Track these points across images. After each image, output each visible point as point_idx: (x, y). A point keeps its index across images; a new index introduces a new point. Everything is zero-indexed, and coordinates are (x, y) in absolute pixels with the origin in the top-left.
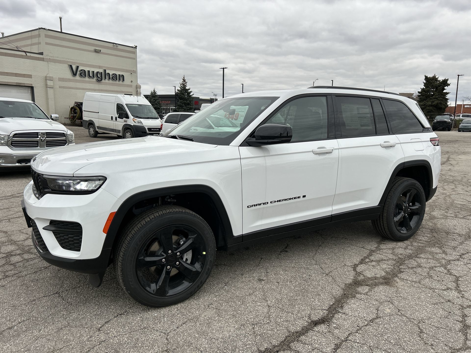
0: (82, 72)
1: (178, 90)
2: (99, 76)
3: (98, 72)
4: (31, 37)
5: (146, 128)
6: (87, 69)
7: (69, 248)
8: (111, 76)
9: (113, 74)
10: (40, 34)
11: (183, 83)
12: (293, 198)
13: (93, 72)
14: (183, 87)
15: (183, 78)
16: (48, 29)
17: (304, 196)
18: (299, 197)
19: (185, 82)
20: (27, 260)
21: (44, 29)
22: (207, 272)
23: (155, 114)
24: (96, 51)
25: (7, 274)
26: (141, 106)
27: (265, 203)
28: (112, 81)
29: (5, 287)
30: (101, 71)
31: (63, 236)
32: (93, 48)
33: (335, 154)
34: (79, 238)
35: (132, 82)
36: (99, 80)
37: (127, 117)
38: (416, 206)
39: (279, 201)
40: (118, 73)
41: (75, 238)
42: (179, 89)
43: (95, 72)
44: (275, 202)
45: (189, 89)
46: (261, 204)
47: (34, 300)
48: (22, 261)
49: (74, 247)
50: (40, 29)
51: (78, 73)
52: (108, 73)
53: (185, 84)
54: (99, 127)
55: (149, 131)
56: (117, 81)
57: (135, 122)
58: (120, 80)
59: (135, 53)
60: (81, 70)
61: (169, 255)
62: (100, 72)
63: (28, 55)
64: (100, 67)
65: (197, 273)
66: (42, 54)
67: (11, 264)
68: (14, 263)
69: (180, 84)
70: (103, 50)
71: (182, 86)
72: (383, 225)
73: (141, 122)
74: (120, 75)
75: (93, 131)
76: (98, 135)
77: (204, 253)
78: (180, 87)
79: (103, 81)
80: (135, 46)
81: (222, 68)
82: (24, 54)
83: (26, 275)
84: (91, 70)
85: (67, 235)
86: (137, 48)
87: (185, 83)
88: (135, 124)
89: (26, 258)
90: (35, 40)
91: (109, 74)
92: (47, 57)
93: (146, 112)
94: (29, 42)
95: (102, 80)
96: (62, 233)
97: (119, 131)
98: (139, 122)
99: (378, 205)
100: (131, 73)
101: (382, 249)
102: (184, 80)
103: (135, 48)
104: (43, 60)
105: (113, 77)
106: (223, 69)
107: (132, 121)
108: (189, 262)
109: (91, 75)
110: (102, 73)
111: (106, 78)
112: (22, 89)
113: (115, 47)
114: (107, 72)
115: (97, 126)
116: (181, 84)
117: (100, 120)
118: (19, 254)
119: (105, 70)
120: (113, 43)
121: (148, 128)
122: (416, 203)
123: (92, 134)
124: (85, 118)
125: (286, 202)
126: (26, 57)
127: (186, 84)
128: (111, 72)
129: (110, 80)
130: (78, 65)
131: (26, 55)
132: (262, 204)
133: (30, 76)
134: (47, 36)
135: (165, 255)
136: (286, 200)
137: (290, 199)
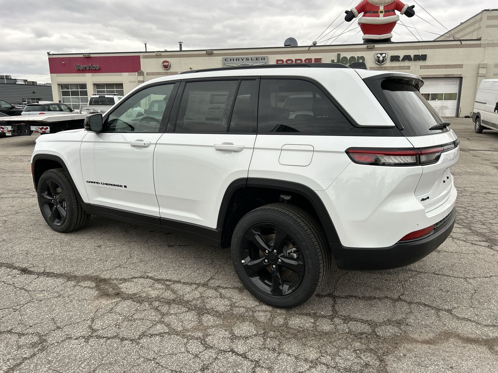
4: (475, 23)
10: (482, 17)
12: (117, 186)
16: (491, 9)
17: (125, 187)
18: (121, 186)
21: (488, 10)
39: (106, 184)
44: (104, 184)
50: (483, 11)
54: (484, 122)
63: (463, 43)
66: (479, 39)
75: (478, 125)
82: (459, 43)
90: (477, 26)
92: (485, 42)
94: (472, 28)
104: (479, 46)
112: (449, 80)
115: (482, 120)
117: (486, 112)
123: (477, 129)
124: (475, 110)
125: (113, 187)
126: (461, 46)
131: (461, 44)
133: (461, 66)
134: (489, 18)
136: (111, 185)
137: (114, 185)
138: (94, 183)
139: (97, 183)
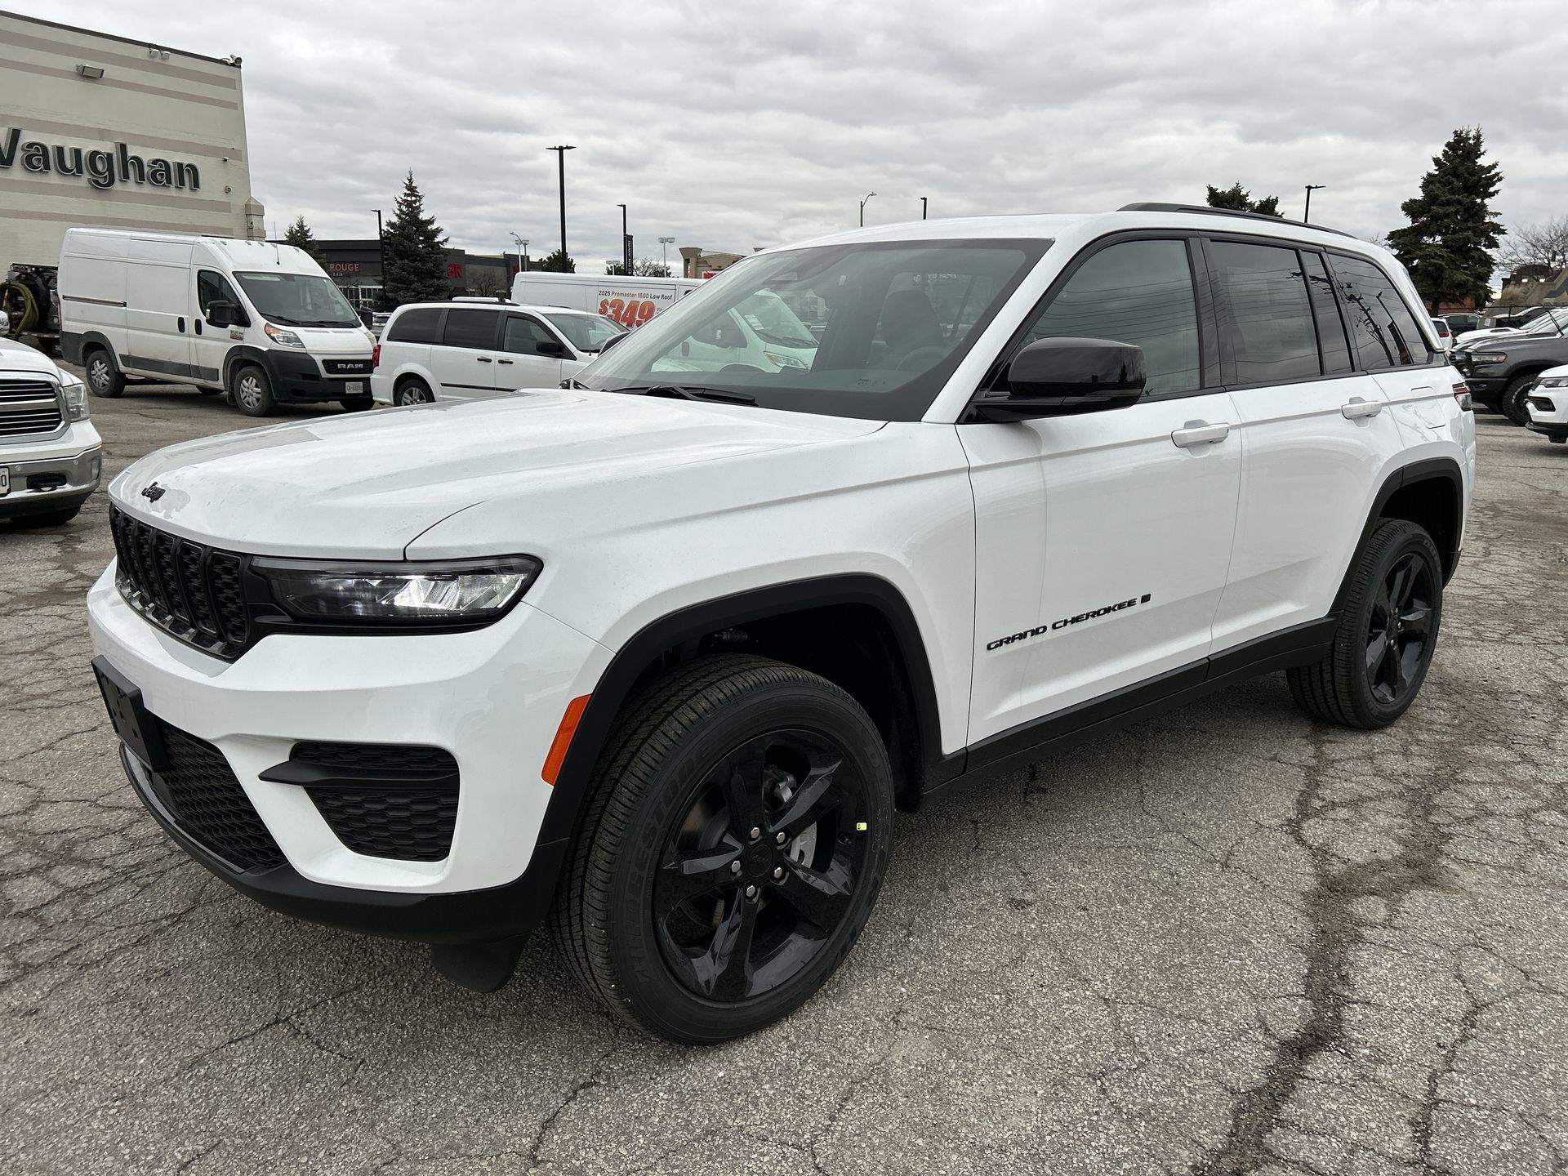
0: (33, 151)
1: (390, 224)
2: (100, 167)
3: (94, 154)
5: (318, 359)
6: (51, 141)
7: (386, 848)
8: (146, 169)
9: (155, 162)
11: (409, 199)
12: (1116, 608)
13: (77, 152)
14: (407, 215)
15: (407, 182)
17: (1146, 599)
18: (1131, 603)
19: (416, 196)
20: (83, 893)
22: (871, 893)
23: (344, 308)
24: (88, 75)
25: (23, 956)
26: (294, 280)
27: (1038, 629)
28: (152, 187)
29: (42, 1014)
30: (107, 147)
31: (358, 805)
32: (71, 63)
33: (1233, 444)
34: (434, 807)
35: (228, 190)
36: (101, 181)
37: (244, 321)
38: (1418, 610)
39: (1076, 620)
40: (173, 158)
41: (416, 807)
42: (395, 219)
43: (84, 153)
44: (1066, 622)
45: (431, 222)
46: (1026, 633)
47: (198, 1061)
48: (59, 897)
49: (411, 845)
51: (19, 155)
52: (133, 158)
53: (415, 202)
54: (128, 360)
55: (328, 371)
56: (172, 187)
57: (273, 339)
58: (182, 183)
59: (234, 84)
60: (31, 145)
61: (752, 843)
62: (102, 151)
64: (102, 134)
65: (839, 903)
67: (20, 915)
68: (29, 910)
69: (398, 202)
70: (111, 71)
71: (404, 209)
72: (1333, 681)
73: (297, 340)
74: (180, 165)
75: (107, 373)
76: (128, 388)
77: (863, 826)
78: (397, 215)
79: (117, 186)
80: (232, 56)
81: (555, 149)
83: (109, 957)
84: (70, 143)
85: (381, 801)
86: (240, 67)
87: (413, 198)
88: (275, 346)
89: (73, 885)
91: (138, 159)
93: (309, 300)
95: (111, 182)
96: (358, 794)
97: (212, 374)
98: (288, 340)
99: (1328, 616)
100: (226, 160)
101: (1339, 761)
102: (411, 189)
103: (233, 65)
105: (154, 174)
106: (561, 149)
107: (260, 335)
108: (808, 862)
109: (68, 164)
110: (110, 156)
111: (126, 176)
113: (157, 60)
114: (130, 154)
115: (121, 356)
116: (400, 201)
117: (131, 331)
118: (32, 871)
119: (123, 147)
120: (150, 46)
121: (324, 362)
122: (1417, 603)
123: (104, 385)
124: (71, 323)
125: (1098, 620)
127: (418, 204)
128: (148, 155)
129: (146, 183)
130: (17, 127)
132: (1029, 634)
135: (739, 846)
136: (1096, 613)
137: (1107, 610)
138: (1022, 636)
139: (1035, 632)
